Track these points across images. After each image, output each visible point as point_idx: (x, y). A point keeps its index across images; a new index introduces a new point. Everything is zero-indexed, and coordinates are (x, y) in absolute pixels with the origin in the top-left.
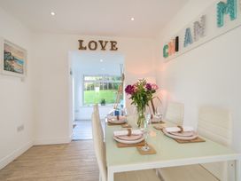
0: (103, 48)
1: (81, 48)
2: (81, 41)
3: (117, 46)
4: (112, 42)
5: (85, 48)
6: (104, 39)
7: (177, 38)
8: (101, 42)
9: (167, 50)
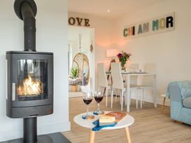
0: (79, 24)
3: (89, 23)
4: (86, 20)
6: (80, 17)
7: (134, 27)
8: (78, 19)
9: (126, 32)
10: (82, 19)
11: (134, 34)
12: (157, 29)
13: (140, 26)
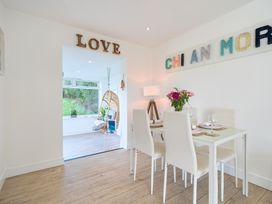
0: (105, 49)
1: (80, 44)
2: (79, 36)
3: (119, 49)
4: (115, 45)
5: (85, 46)
6: (107, 40)
7: (183, 55)
8: (103, 42)
9: (170, 63)
10: (109, 43)
11: (182, 64)
12: (231, 52)
13: (194, 51)
